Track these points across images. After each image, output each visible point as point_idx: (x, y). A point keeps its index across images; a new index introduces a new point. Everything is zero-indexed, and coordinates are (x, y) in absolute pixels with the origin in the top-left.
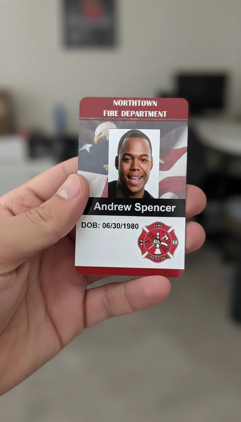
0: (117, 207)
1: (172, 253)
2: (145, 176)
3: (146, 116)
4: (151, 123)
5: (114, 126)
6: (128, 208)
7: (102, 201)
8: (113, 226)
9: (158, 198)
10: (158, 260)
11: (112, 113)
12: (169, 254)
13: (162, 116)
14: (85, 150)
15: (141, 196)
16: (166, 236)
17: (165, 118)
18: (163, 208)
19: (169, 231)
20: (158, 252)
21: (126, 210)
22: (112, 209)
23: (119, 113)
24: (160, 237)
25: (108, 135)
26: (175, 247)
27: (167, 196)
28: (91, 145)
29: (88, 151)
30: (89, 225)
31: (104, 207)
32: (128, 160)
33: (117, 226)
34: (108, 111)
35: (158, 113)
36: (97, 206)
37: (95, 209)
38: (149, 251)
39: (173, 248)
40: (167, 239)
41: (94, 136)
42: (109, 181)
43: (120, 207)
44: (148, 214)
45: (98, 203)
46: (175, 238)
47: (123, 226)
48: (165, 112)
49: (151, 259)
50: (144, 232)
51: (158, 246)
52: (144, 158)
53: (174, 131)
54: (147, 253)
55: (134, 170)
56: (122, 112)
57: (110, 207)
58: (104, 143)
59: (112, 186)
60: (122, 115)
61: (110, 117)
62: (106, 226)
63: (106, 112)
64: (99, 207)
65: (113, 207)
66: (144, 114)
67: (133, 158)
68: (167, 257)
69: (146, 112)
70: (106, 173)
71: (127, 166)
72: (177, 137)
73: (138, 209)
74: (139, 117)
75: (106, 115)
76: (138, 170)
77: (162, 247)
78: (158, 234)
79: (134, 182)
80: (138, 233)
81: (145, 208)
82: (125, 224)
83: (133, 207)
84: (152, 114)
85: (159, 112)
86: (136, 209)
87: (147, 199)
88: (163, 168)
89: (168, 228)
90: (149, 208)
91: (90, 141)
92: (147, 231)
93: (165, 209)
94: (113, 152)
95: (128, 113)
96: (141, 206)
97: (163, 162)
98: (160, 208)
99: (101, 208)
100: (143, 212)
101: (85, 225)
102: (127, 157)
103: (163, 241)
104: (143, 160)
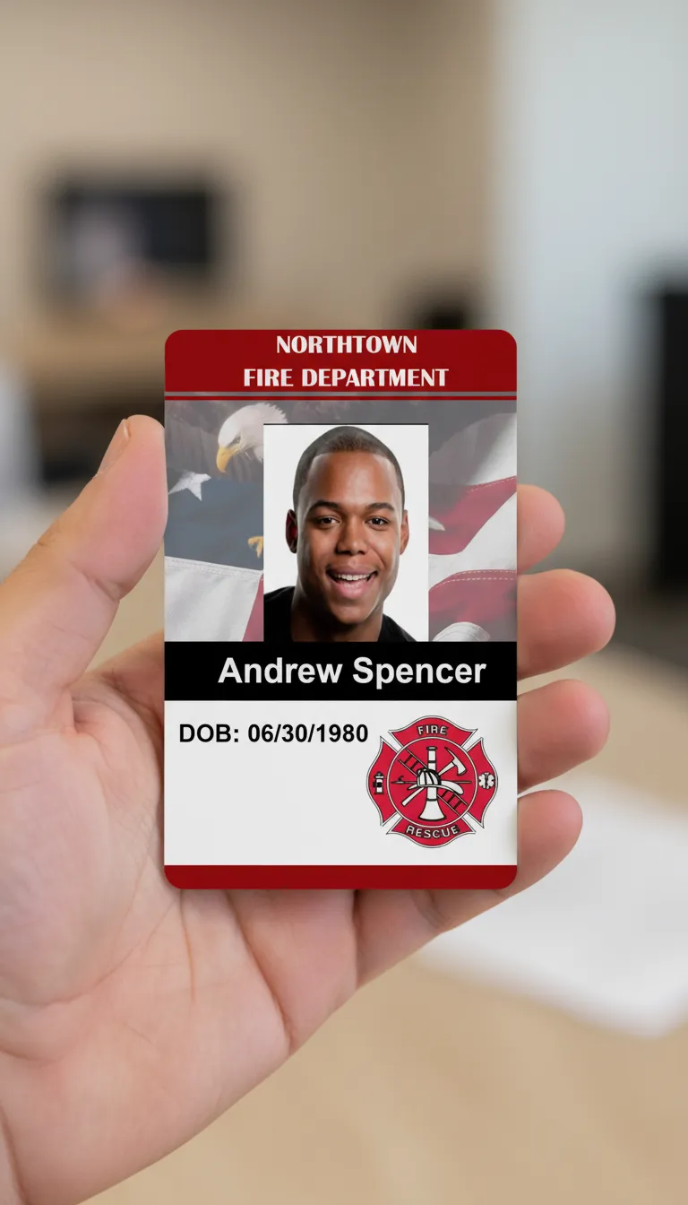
0: (295, 673)
1: (478, 816)
2: (382, 573)
3: (382, 383)
4: (398, 405)
5: (279, 416)
6: (331, 673)
7: (243, 652)
8: (283, 733)
9: (427, 640)
10: (432, 836)
11: (273, 377)
12: (468, 818)
13: (431, 382)
14: (187, 491)
15: (371, 635)
16: (456, 761)
17: (442, 389)
18: (445, 673)
19: (467, 746)
20: (432, 811)
21: (324, 679)
22: (279, 679)
23: (295, 378)
24: (440, 767)
25: (261, 443)
26: (488, 794)
27: (459, 632)
28: (205, 477)
29: (197, 492)
30: (205, 733)
31: (253, 672)
32: (328, 521)
34: (260, 372)
35: (419, 374)
36: (229, 670)
37: (221, 680)
38: (403, 810)
39: (480, 801)
40: (461, 769)
41: (215, 447)
43: (306, 673)
44: (395, 692)
45: (230, 662)
46: (486, 768)
47: (317, 734)
48: (442, 372)
49: (411, 836)
51: (432, 793)
52: (380, 513)
53: (472, 430)
54: (397, 818)
55: (349, 553)
56: (305, 372)
57: (273, 673)
58: (249, 470)
59: (276, 605)
60: (305, 383)
61: (264, 388)
62: (261, 733)
63: (252, 373)
64: (236, 674)
65: (280, 671)
66: (376, 378)
67: (344, 515)
68: (463, 828)
69: (382, 372)
70: (257, 563)
71: (324, 542)
73: (363, 675)
74: (360, 389)
75: (253, 382)
76: (362, 552)
77: (445, 797)
78: (432, 756)
79: (349, 590)
80: (368, 753)
81: (385, 673)
82: (322, 728)
83: (348, 671)
84: (399, 378)
85: (424, 373)
86: (356, 677)
87: (393, 644)
88: (439, 544)
89: (464, 735)
90: (402, 673)
91: (204, 465)
92: (397, 746)
93: (452, 674)
94: (278, 498)
95: (322, 377)
96: (373, 668)
97: (439, 526)
98: (436, 673)
99: (243, 677)
100: (379, 687)
101: (190, 733)
102: (326, 512)
103: (448, 777)
104: (376, 522)
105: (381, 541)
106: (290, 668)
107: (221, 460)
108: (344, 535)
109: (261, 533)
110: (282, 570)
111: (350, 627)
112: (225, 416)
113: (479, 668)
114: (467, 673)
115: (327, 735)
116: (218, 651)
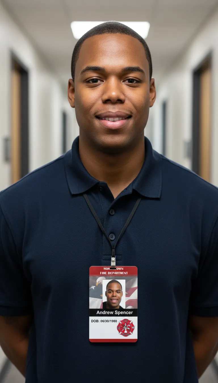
0: (107, 313)
1: (132, 332)
2: (119, 300)
3: (119, 274)
4: (121, 277)
5: (105, 278)
6: (112, 313)
7: (100, 310)
8: (105, 321)
9: (125, 308)
10: (126, 335)
11: (104, 273)
12: (130, 332)
13: (126, 274)
14: (92, 288)
15: (118, 308)
16: (129, 325)
17: (127, 275)
18: (127, 313)
19: (131, 322)
20: (126, 332)
21: (111, 314)
22: (105, 314)
23: (107, 273)
24: (127, 325)
25: (102, 282)
26: (133, 330)
27: (130, 307)
28: (95, 286)
29: (94, 289)
30: (95, 321)
31: (101, 313)
32: (111, 292)
33: (107, 321)
34: (102, 272)
35: (124, 273)
36: (98, 312)
37: (97, 314)
38: (122, 331)
39: (132, 330)
40: (130, 326)
41: (96, 282)
42: (103, 302)
43: (108, 313)
44: (121, 315)
45: (98, 311)
46: (133, 326)
47: (110, 321)
48: (127, 272)
49: (123, 335)
50: (120, 324)
51: (126, 329)
52: (118, 291)
53: (132, 280)
54: (121, 333)
55: (113, 296)
56: (108, 272)
57: (104, 313)
58: (101, 285)
59: (104, 304)
60: (108, 274)
61: (103, 274)
62: (102, 321)
63: (101, 272)
64: (99, 313)
65: (105, 312)
66: (118, 273)
67: (113, 291)
68: (130, 334)
69: (119, 272)
70: (102, 298)
71: (110, 295)
72: (133, 283)
73: (116, 313)
74: (116, 275)
75: (101, 274)
76: (116, 296)
77: (127, 330)
78: (126, 324)
79: (114, 301)
80: (117, 324)
81: (119, 313)
82: (111, 320)
83: (114, 312)
84: (121, 273)
85: (125, 272)
86: (115, 313)
87: (121, 309)
88: (128, 295)
89: (130, 321)
90: (122, 313)
91: (94, 284)
92: (121, 323)
93: (128, 313)
94: (104, 290)
95: (111, 273)
96: (118, 312)
97: (127, 293)
98: (126, 313)
99: (100, 313)
100: (118, 315)
101: (93, 321)
102: (111, 291)
103: (128, 327)
104: (118, 292)
105: (118, 295)
106: (106, 312)
107: (97, 284)
108: (113, 294)
109: (102, 294)
110: (105, 299)
111: (115, 307)
112: (98, 278)
113: (132, 312)
114: (130, 313)
115: (112, 321)
116: (97, 310)
